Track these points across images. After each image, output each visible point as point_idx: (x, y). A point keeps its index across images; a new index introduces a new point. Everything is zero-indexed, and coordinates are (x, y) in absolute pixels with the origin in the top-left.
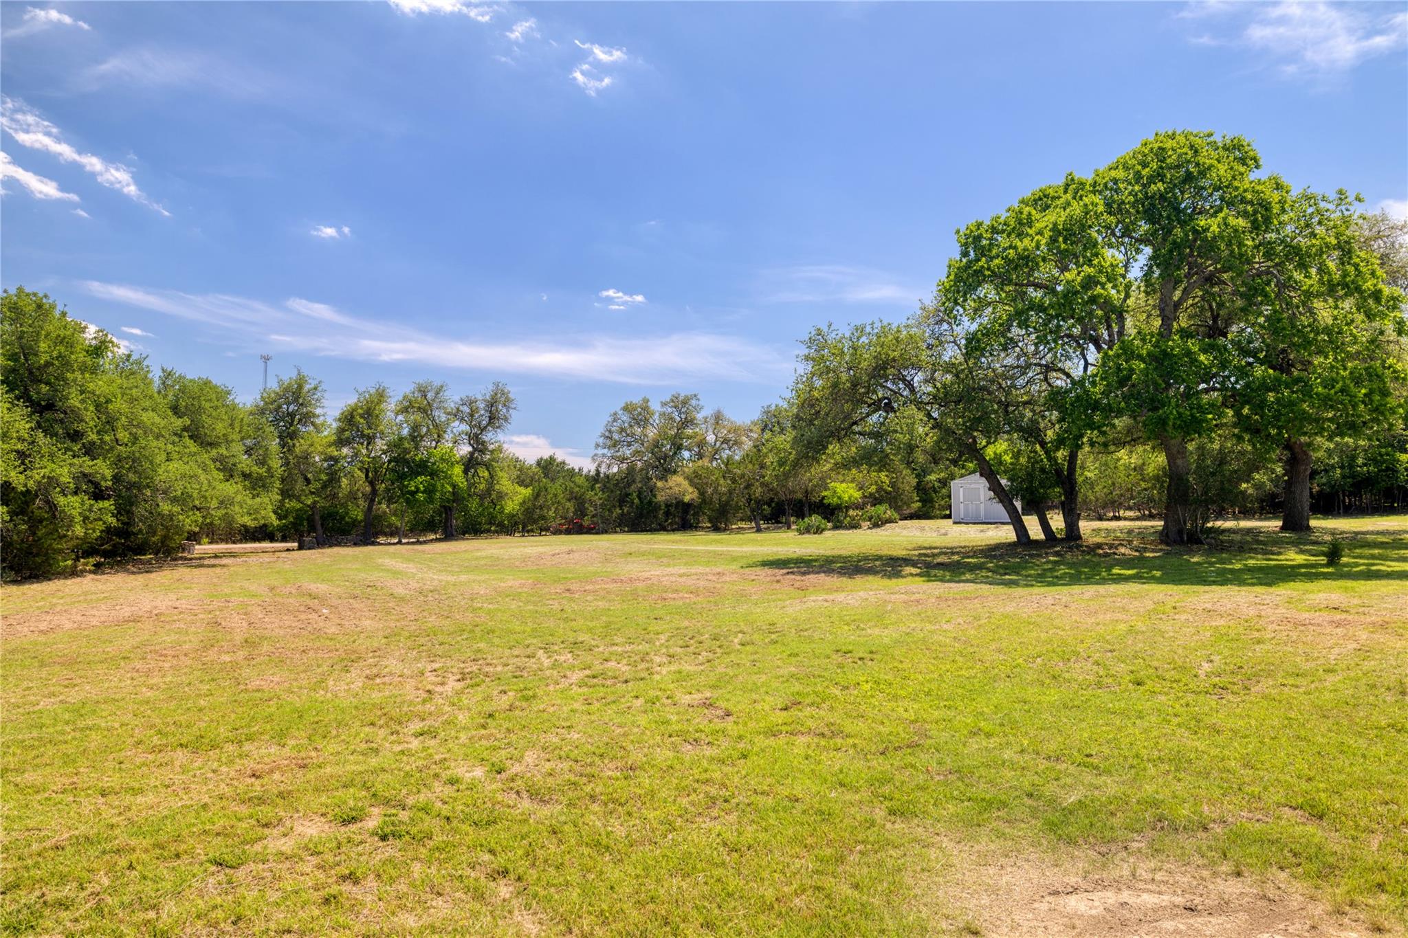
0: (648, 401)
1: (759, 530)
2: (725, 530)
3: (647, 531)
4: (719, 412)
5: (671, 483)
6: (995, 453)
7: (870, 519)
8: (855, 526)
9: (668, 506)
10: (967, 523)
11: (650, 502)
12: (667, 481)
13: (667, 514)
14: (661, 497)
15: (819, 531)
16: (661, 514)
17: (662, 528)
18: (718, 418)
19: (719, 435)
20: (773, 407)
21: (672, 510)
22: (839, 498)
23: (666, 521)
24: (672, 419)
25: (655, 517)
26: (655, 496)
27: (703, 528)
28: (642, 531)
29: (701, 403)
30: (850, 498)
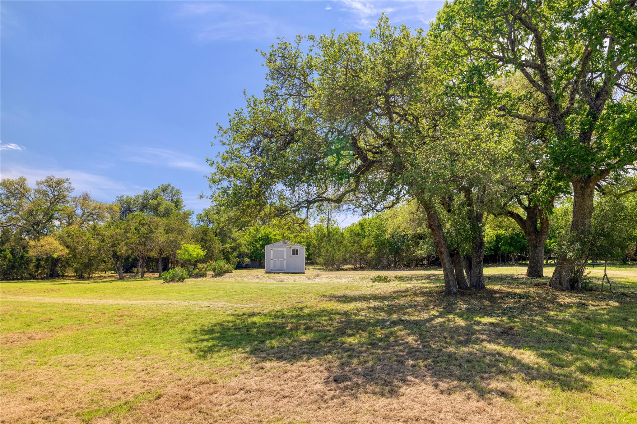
0: (25, 180)
1: (121, 278)
2: (89, 278)
3: (18, 279)
4: (87, 194)
5: (42, 242)
6: (265, 233)
7: (214, 270)
8: (203, 275)
9: (38, 260)
10: (275, 273)
11: (22, 257)
12: (39, 240)
13: (38, 266)
14: (32, 253)
15: (181, 279)
16: (32, 267)
17: (33, 277)
18: (85, 198)
19: (86, 211)
20: (125, 197)
21: (42, 263)
22: (190, 255)
23: (36, 271)
24: (46, 195)
25: (26, 268)
26: (27, 252)
27: (69, 277)
28: (13, 279)
29: (72, 186)
30: (197, 255)
